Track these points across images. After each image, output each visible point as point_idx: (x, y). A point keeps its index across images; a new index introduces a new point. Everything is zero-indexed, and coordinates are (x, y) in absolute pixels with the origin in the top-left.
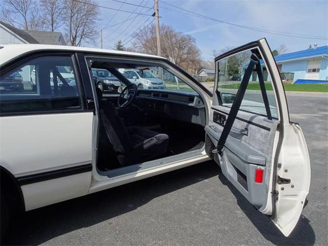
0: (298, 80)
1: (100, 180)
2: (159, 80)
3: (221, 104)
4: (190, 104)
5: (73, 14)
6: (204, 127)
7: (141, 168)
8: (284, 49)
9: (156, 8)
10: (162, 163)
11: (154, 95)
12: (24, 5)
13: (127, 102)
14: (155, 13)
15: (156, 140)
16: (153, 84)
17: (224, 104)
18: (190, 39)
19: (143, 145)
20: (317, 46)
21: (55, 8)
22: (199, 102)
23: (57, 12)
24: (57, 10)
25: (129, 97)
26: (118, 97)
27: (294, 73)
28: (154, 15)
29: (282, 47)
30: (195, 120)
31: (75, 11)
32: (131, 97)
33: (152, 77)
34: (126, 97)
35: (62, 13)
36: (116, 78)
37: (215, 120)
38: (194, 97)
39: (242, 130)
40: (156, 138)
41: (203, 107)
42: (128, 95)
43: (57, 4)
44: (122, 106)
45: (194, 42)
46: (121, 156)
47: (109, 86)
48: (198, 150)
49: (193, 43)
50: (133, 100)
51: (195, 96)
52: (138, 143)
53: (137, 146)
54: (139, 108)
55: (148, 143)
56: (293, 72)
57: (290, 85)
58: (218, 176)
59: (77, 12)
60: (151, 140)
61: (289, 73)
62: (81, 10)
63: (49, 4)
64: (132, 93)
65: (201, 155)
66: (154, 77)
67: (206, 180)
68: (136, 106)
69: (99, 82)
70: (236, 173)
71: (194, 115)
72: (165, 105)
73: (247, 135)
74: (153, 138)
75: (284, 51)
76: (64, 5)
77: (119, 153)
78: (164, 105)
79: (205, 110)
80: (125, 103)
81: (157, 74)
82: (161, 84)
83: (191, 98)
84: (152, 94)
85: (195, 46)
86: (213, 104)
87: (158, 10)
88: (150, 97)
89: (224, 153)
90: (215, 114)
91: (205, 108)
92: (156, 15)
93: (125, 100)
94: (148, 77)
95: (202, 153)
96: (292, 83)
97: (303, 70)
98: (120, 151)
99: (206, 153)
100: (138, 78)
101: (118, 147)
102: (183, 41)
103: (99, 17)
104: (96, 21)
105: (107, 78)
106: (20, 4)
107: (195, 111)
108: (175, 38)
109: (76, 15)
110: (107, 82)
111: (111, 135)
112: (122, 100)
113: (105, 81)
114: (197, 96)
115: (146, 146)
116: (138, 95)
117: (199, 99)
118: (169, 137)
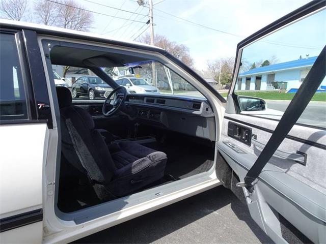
0: (292, 89)
1: (59, 230)
2: (153, 87)
3: (238, 112)
4: (195, 112)
5: (67, 22)
6: (214, 142)
7: (127, 203)
8: (275, 60)
9: (150, 15)
10: (157, 195)
11: (148, 101)
12: (18, 13)
13: (114, 109)
14: (149, 21)
15: (150, 161)
16: (147, 91)
17: (243, 112)
18: (184, 48)
19: (130, 169)
20: (309, 57)
21: (50, 16)
22: (207, 110)
23: (51, 19)
24: (51, 18)
25: (116, 102)
26: (102, 103)
27: (287, 83)
28: (148, 22)
29: (274, 57)
30: (201, 132)
31: (69, 19)
32: (118, 103)
33: (146, 84)
34: (112, 103)
35: (56, 21)
36: (107, 85)
37: (231, 134)
38: (201, 103)
39: (292, 155)
40: (149, 158)
41: (213, 115)
42: (116, 101)
43: (51, 12)
44: (107, 114)
45: (188, 51)
46: (100, 186)
47: (101, 93)
48: (205, 173)
49: (187, 53)
50: (120, 107)
51: (202, 101)
52: (125, 165)
53: (123, 169)
54: (129, 116)
55: (138, 165)
56: (287, 81)
57: (284, 94)
58: (230, 205)
59: (72, 19)
60: (142, 161)
61: (282, 82)
62: (75, 18)
63: (43, 12)
64: (120, 98)
65: (208, 179)
66: (148, 85)
67: (216, 213)
68: (125, 114)
69: (91, 89)
70: (279, 223)
71: (200, 126)
72: (162, 113)
73: (304, 164)
74: (144, 158)
75: (276, 61)
76: (58, 13)
77: (95, 182)
78: (160, 114)
79: (214, 119)
80: (111, 111)
81: (151, 82)
82: (156, 91)
83: (196, 104)
84: (145, 99)
85: (189, 55)
86: (226, 112)
87: (152, 18)
88: (143, 103)
89: (256, 187)
90: (231, 125)
91: (214, 117)
92: (151, 22)
93: (112, 107)
94: (142, 85)
95: (210, 176)
96: (286, 92)
97: (296, 79)
98: (97, 179)
99: (216, 177)
100: (131, 85)
101: (95, 173)
102: (177, 50)
103: (92, 25)
104: (90, 29)
105: (99, 85)
106: (14, 12)
107: (202, 121)
108: (169, 47)
109: (70, 23)
110: (99, 89)
111: (84, 156)
112: (108, 107)
113: (96, 88)
114: (205, 101)
115: (135, 171)
116: (128, 101)
117: (208, 106)
118: (167, 156)
